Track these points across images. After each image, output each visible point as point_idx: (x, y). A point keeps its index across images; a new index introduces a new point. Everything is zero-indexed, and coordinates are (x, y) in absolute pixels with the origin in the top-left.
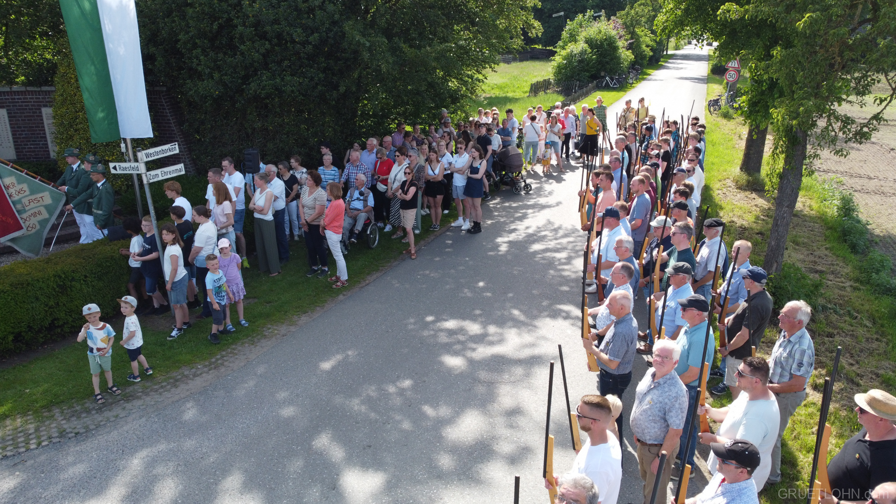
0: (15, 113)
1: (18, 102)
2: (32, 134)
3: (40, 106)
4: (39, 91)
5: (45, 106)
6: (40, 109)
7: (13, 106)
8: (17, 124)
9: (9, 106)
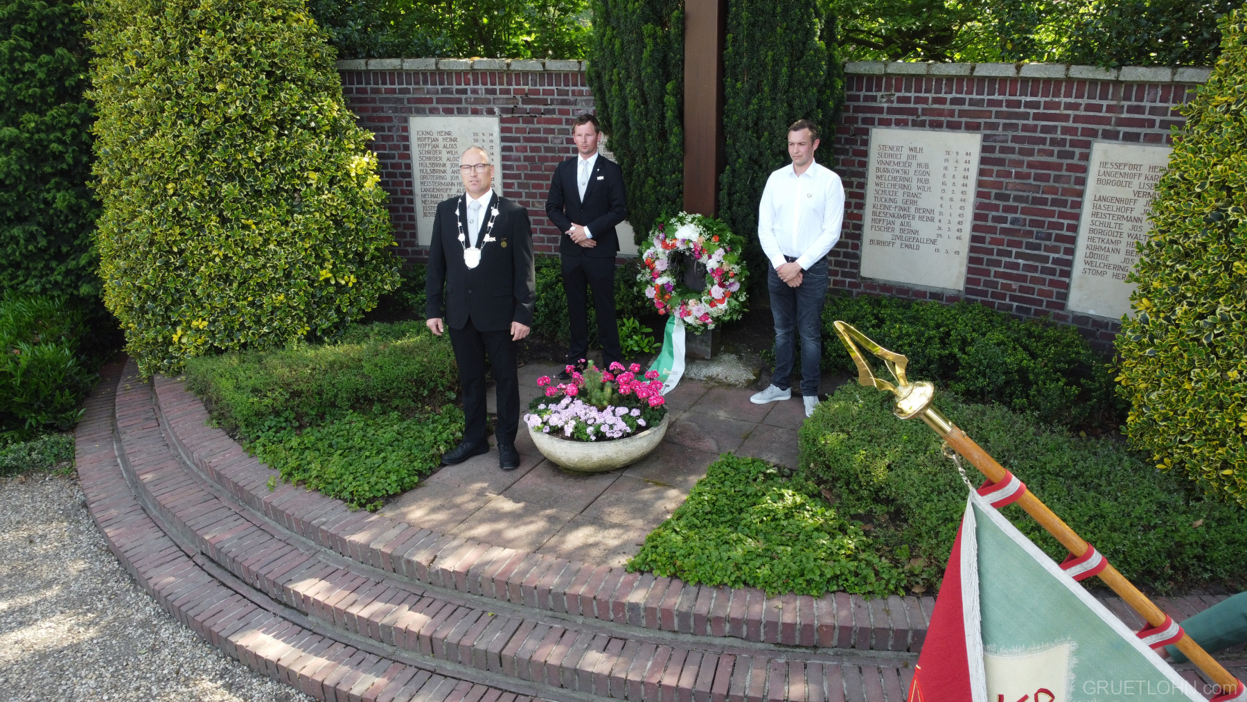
0: (1003, 150)
1: (1025, 116)
2: (1033, 223)
3: (1094, 134)
4: (1105, 84)
5: (1110, 136)
6: (1088, 145)
7: (1006, 127)
8: (998, 185)
9: (994, 126)
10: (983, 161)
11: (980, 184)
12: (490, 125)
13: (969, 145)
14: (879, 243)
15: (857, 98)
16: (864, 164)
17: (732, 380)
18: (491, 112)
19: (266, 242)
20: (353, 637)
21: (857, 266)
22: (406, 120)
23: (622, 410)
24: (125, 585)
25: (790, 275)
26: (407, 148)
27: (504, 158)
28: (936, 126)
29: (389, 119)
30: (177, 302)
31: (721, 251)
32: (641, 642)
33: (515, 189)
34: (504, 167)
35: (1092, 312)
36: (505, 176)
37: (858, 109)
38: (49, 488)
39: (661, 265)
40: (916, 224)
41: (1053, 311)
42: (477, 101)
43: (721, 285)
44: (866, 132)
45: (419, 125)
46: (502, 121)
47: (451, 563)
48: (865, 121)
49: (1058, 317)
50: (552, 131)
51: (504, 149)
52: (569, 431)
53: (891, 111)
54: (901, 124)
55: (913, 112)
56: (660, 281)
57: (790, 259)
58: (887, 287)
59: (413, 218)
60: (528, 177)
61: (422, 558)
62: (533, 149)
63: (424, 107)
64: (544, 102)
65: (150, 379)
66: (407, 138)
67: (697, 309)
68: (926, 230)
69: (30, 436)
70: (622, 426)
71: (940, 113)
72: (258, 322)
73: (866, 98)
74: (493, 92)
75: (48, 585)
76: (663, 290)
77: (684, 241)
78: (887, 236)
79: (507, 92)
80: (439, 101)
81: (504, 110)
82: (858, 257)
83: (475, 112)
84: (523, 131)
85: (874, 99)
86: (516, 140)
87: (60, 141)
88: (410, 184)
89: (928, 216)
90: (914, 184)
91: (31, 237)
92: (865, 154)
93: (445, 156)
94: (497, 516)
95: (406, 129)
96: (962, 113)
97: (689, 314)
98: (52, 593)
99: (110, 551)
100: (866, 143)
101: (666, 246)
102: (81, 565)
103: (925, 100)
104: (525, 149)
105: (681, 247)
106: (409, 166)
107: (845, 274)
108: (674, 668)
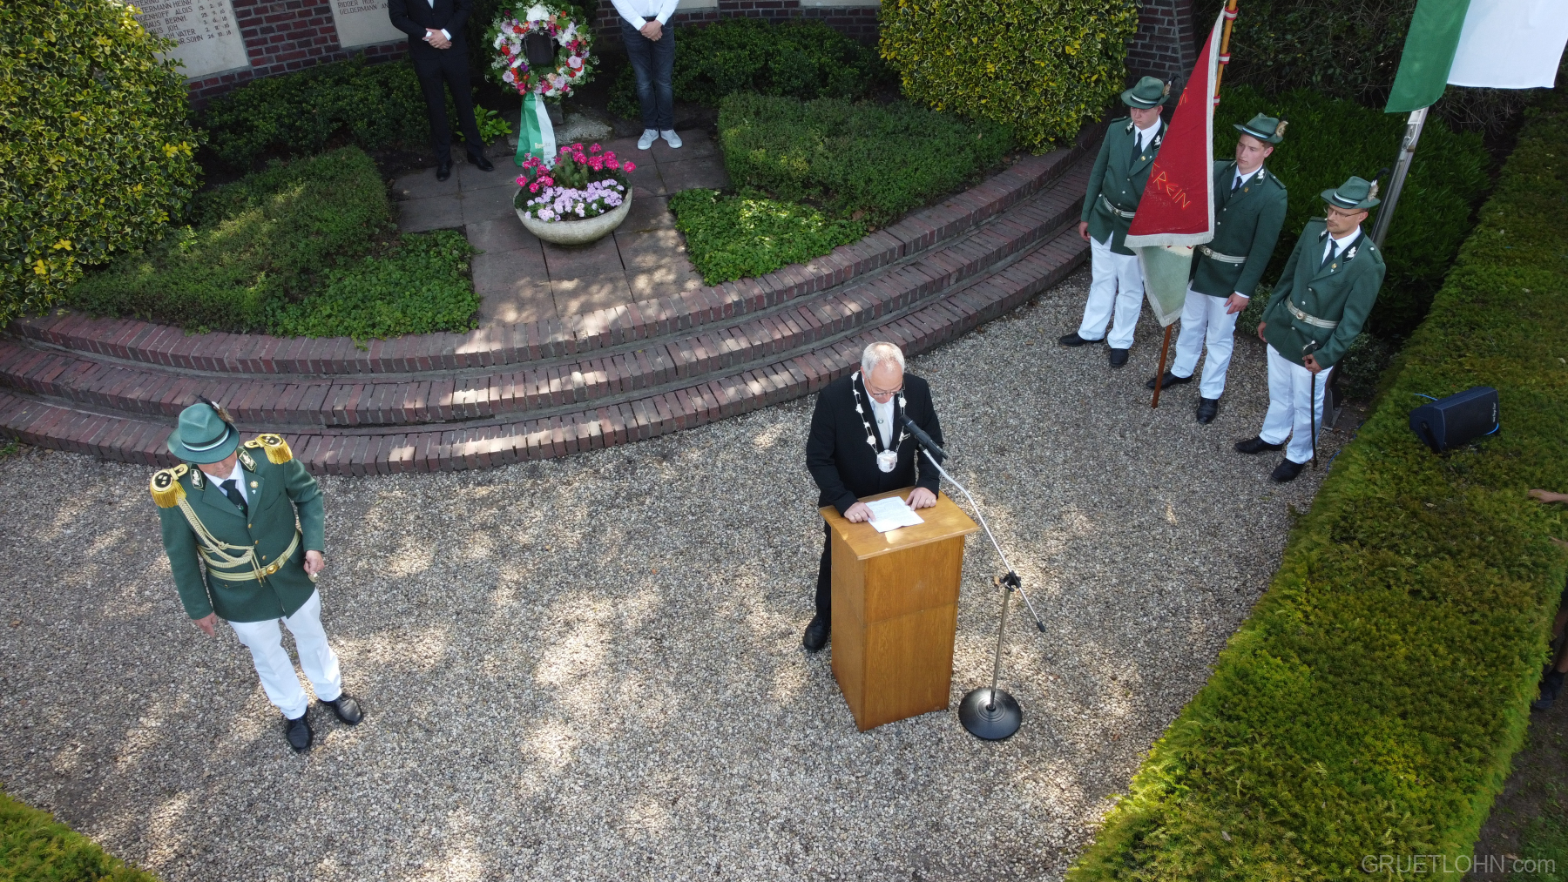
17: (596, 135)
20: (546, 411)
23: (605, 183)
25: (653, 32)
31: (572, 25)
32: (748, 323)
35: (819, 4)
39: (515, 49)
41: (790, 9)
43: (578, 55)
49: (795, 13)
56: (516, 64)
57: (651, 19)
67: (558, 82)
76: (520, 72)
77: (537, 22)
94: (570, 292)
97: (549, 87)
101: (518, 30)
105: (536, 28)
108: (781, 326)
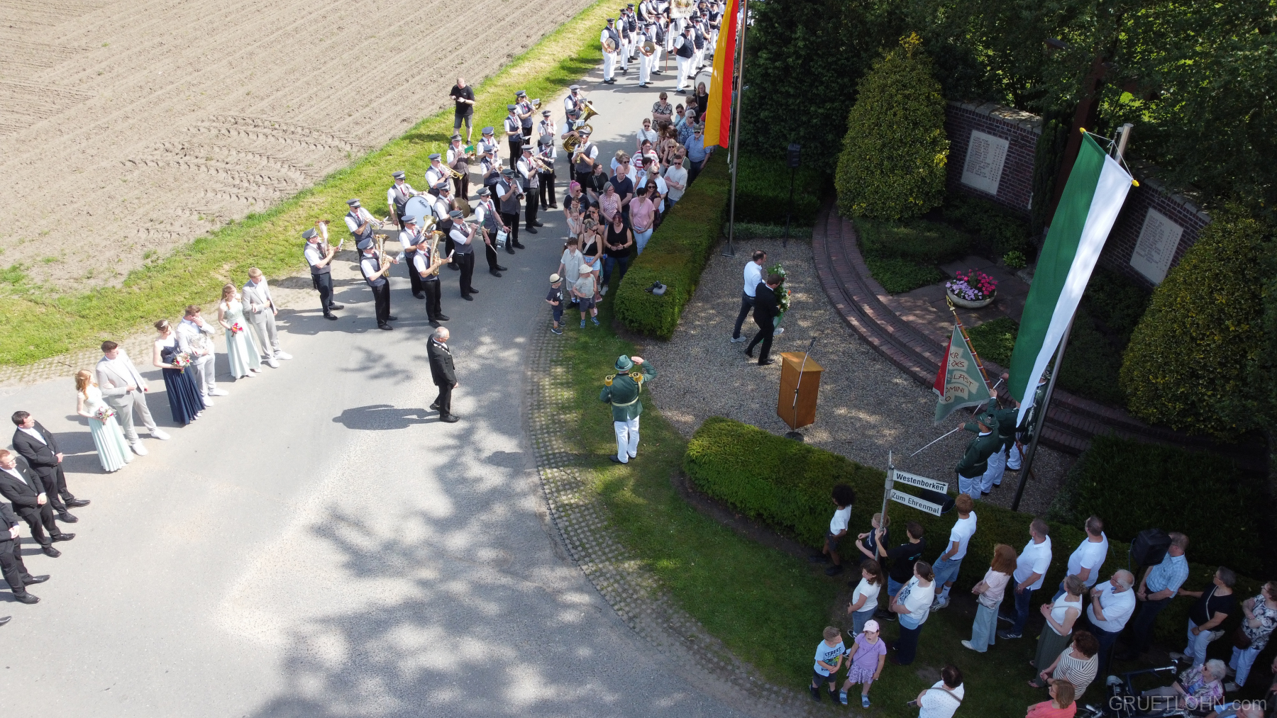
9: (1187, 228)
10: (1181, 240)
11: (1178, 248)
12: (1005, 144)
13: (1179, 230)
14: (1139, 254)
15: (1148, 193)
16: (1143, 220)
18: (1007, 139)
19: (894, 183)
21: (1130, 260)
22: (971, 131)
23: (976, 292)
24: (820, 290)
26: (968, 142)
27: (1006, 159)
28: (1171, 218)
29: (964, 128)
30: (858, 195)
33: (1008, 173)
34: (1006, 162)
36: (1005, 166)
37: (1147, 198)
38: (803, 247)
40: (1153, 253)
42: (1002, 132)
44: (1147, 208)
45: (975, 134)
46: (1010, 144)
47: (904, 318)
48: (1149, 204)
50: (1029, 155)
51: (1007, 155)
52: (956, 292)
53: (1158, 204)
54: (1160, 211)
55: (1165, 208)
58: (1137, 273)
59: (962, 170)
60: (1014, 170)
61: (897, 314)
62: (1019, 159)
63: (980, 128)
64: (1030, 142)
65: (841, 217)
66: (969, 138)
68: (1156, 257)
69: (799, 226)
70: (973, 297)
71: (1173, 214)
72: (883, 209)
73: (1152, 195)
74: (1010, 131)
75: (801, 282)
78: (1143, 253)
79: (1016, 133)
80: (987, 127)
81: (1012, 140)
82: (1131, 257)
83: (1000, 137)
84: (1017, 151)
85: (1153, 196)
86: (1014, 153)
87: (836, 115)
88: (965, 156)
89: (1158, 251)
90: (1157, 237)
91: (816, 147)
92: (1145, 216)
93: (982, 150)
94: (926, 310)
95: (970, 134)
96: (1180, 218)
98: (802, 285)
99: (818, 277)
100: (1146, 212)
102: (809, 279)
103: (1170, 206)
104: (1016, 158)
106: (967, 149)
107: (1124, 261)
